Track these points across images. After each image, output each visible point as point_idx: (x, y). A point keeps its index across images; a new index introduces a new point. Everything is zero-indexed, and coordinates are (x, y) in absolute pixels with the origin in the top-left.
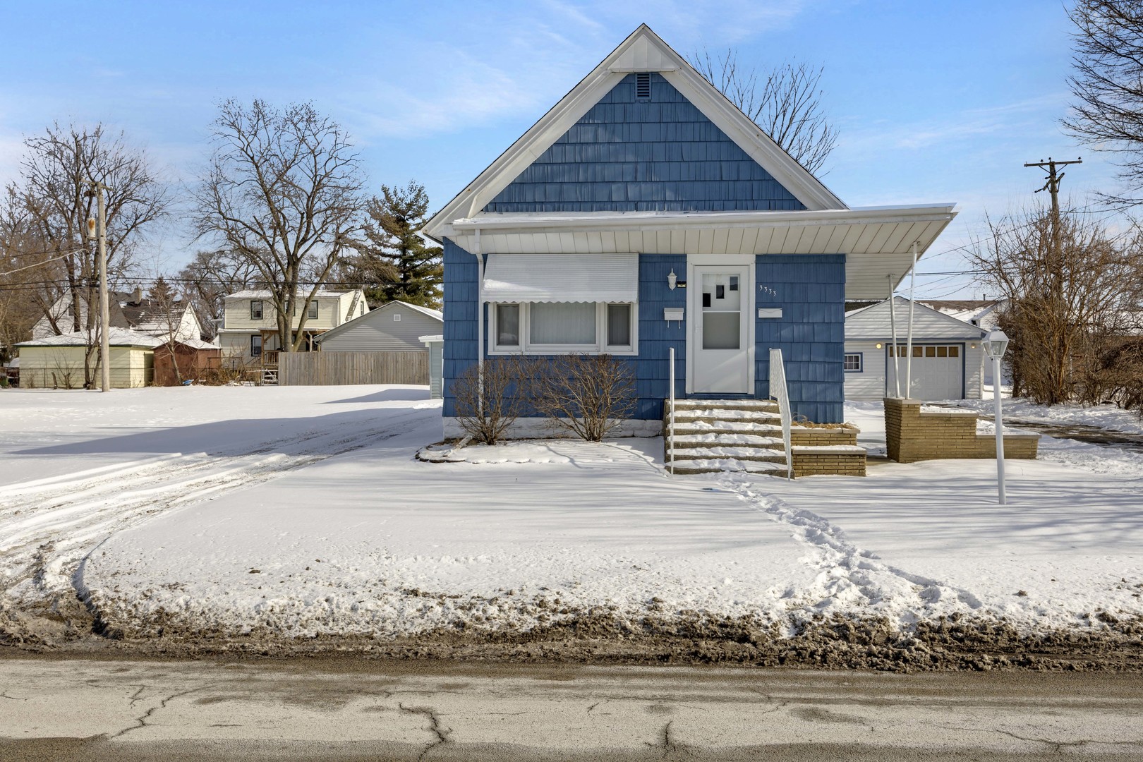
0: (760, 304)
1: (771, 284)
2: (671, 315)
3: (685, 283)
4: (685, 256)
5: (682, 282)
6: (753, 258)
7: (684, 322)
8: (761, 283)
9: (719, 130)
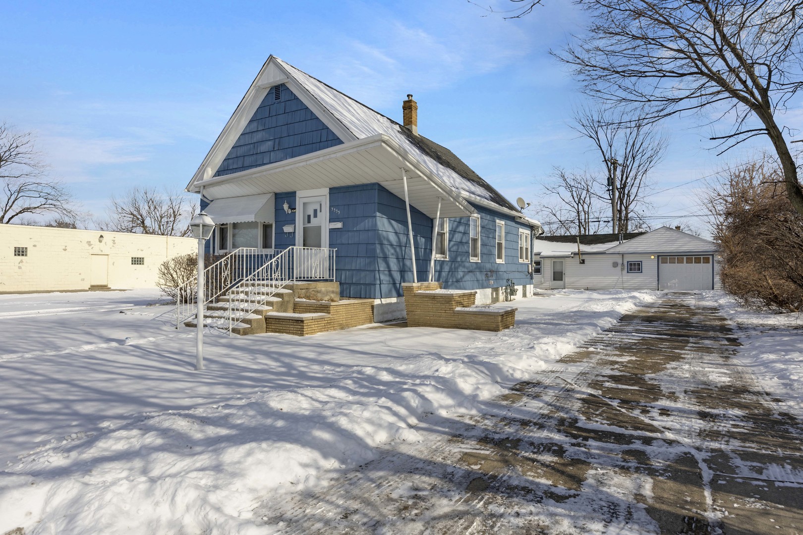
0: (332, 220)
1: (337, 206)
2: (287, 229)
3: (295, 209)
4: (295, 192)
5: (293, 208)
6: (327, 190)
7: (294, 233)
8: (333, 206)
9: (312, 112)
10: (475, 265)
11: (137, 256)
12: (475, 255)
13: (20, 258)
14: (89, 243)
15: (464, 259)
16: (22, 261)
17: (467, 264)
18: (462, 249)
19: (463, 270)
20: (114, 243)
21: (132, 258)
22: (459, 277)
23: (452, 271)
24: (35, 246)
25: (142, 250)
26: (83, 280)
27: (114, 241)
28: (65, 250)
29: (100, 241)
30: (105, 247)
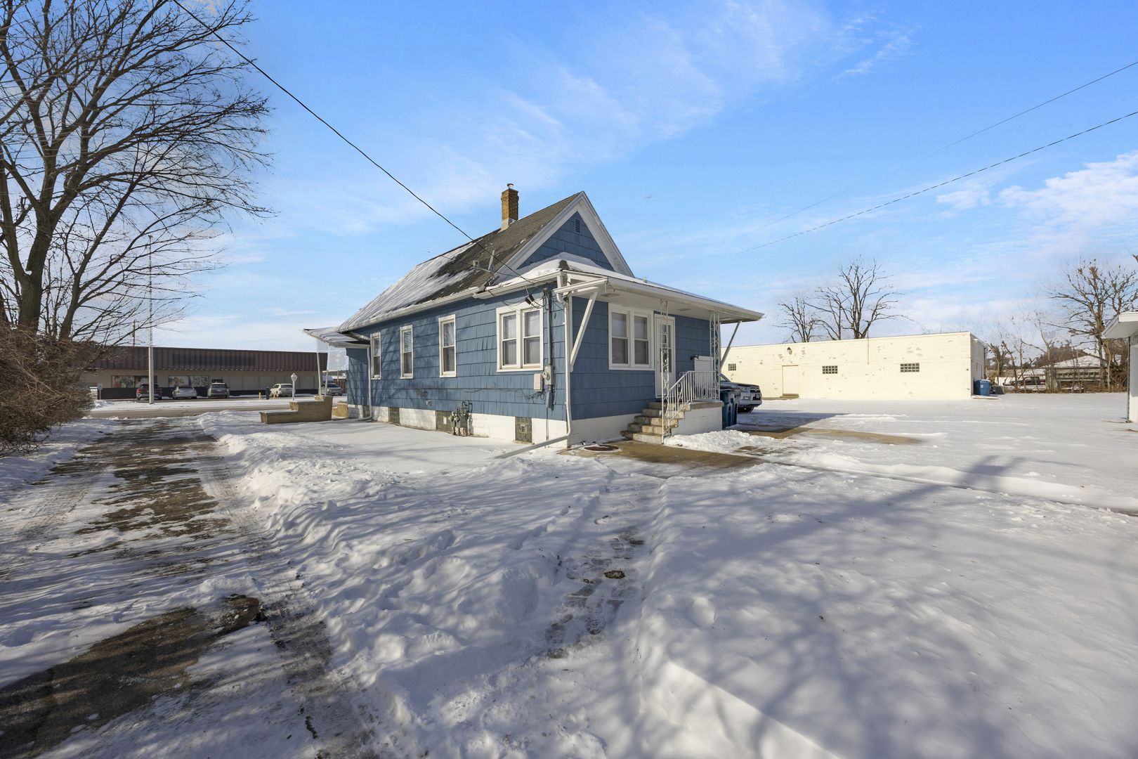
10: (407, 383)
11: (829, 365)
12: (407, 371)
13: (732, 371)
14: (780, 356)
15: (395, 376)
16: (733, 375)
17: (398, 382)
18: (394, 366)
19: (395, 387)
20: (804, 354)
21: (824, 367)
22: (391, 394)
23: (385, 388)
24: (740, 362)
25: (835, 358)
26: (776, 389)
27: (803, 351)
28: (761, 363)
29: (791, 353)
30: (795, 359)
